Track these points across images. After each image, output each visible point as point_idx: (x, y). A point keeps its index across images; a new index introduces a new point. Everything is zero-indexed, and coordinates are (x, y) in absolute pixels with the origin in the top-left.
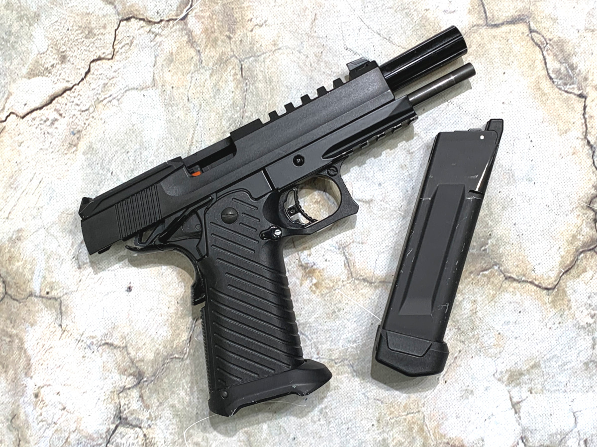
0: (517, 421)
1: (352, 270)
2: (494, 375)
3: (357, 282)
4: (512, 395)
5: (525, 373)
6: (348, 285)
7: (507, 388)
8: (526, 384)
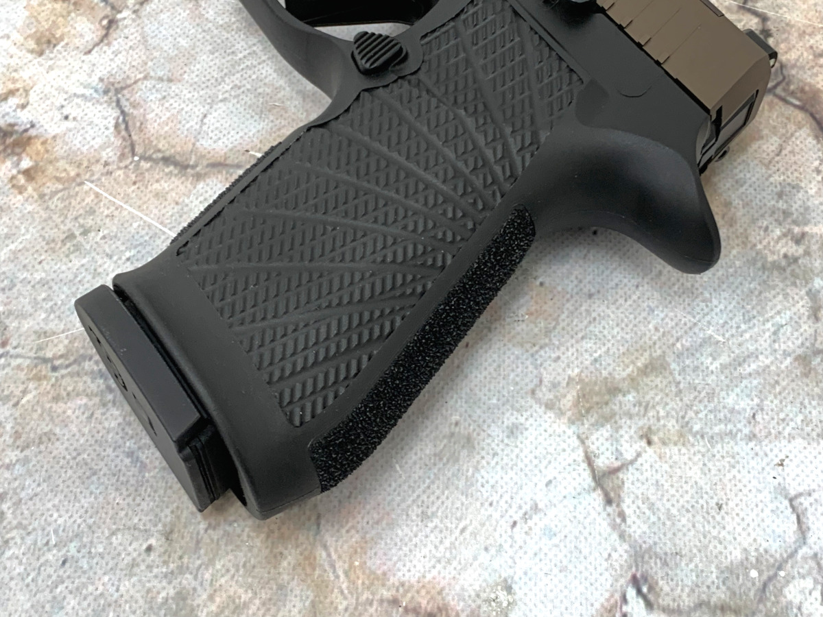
0: (614, 527)
1: (135, 137)
2: (533, 392)
3: (145, 165)
4: (593, 448)
5: (625, 386)
6: (120, 172)
7: (574, 428)
8: (631, 417)
